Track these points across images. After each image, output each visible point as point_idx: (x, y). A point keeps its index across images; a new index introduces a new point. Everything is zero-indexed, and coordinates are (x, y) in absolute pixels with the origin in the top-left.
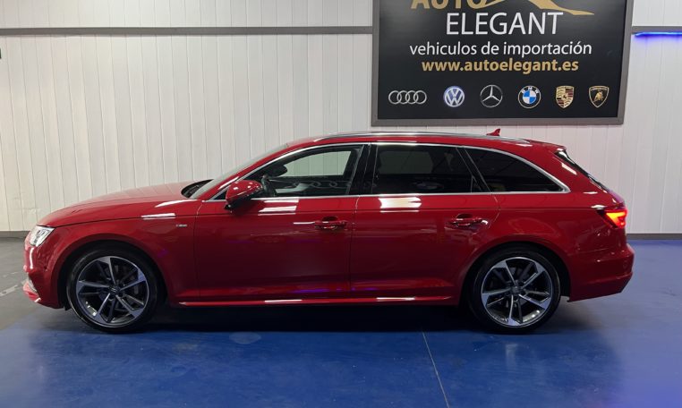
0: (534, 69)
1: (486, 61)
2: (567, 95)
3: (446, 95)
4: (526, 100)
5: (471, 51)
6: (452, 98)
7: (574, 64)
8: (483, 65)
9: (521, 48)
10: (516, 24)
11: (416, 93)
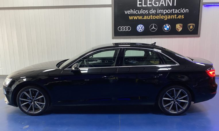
0: (168, 18)
1: (151, 16)
2: (180, 27)
3: (138, 27)
4: (166, 29)
5: (146, 12)
6: (140, 29)
7: (182, 16)
8: (150, 17)
9: (164, 11)
10: (162, 2)
11: (127, 27)
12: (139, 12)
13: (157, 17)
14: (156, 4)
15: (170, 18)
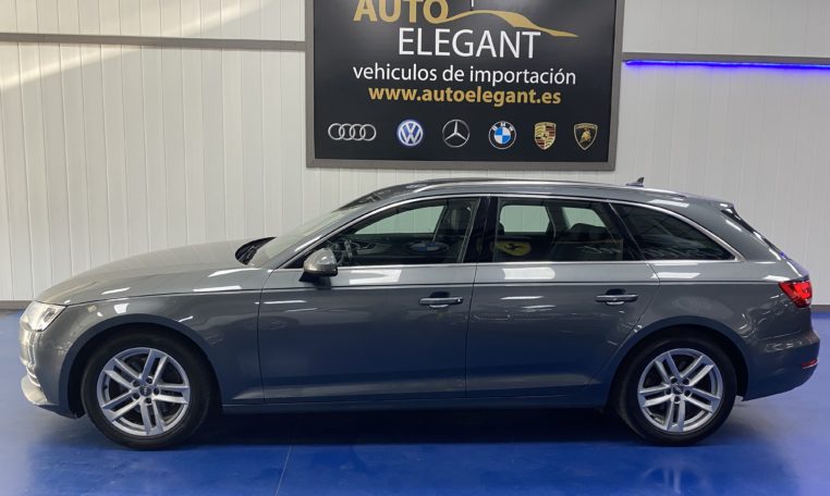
0: (508, 101)
1: (449, 89)
2: (547, 134)
3: (401, 130)
4: (499, 139)
5: (430, 76)
6: (407, 134)
7: (555, 96)
8: (445, 95)
9: (492, 74)
10: (485, 44)
11: (363, 127)
12: (406, 75)
13: (469, 96)
14: (466, 50)
15: (513, 101)
